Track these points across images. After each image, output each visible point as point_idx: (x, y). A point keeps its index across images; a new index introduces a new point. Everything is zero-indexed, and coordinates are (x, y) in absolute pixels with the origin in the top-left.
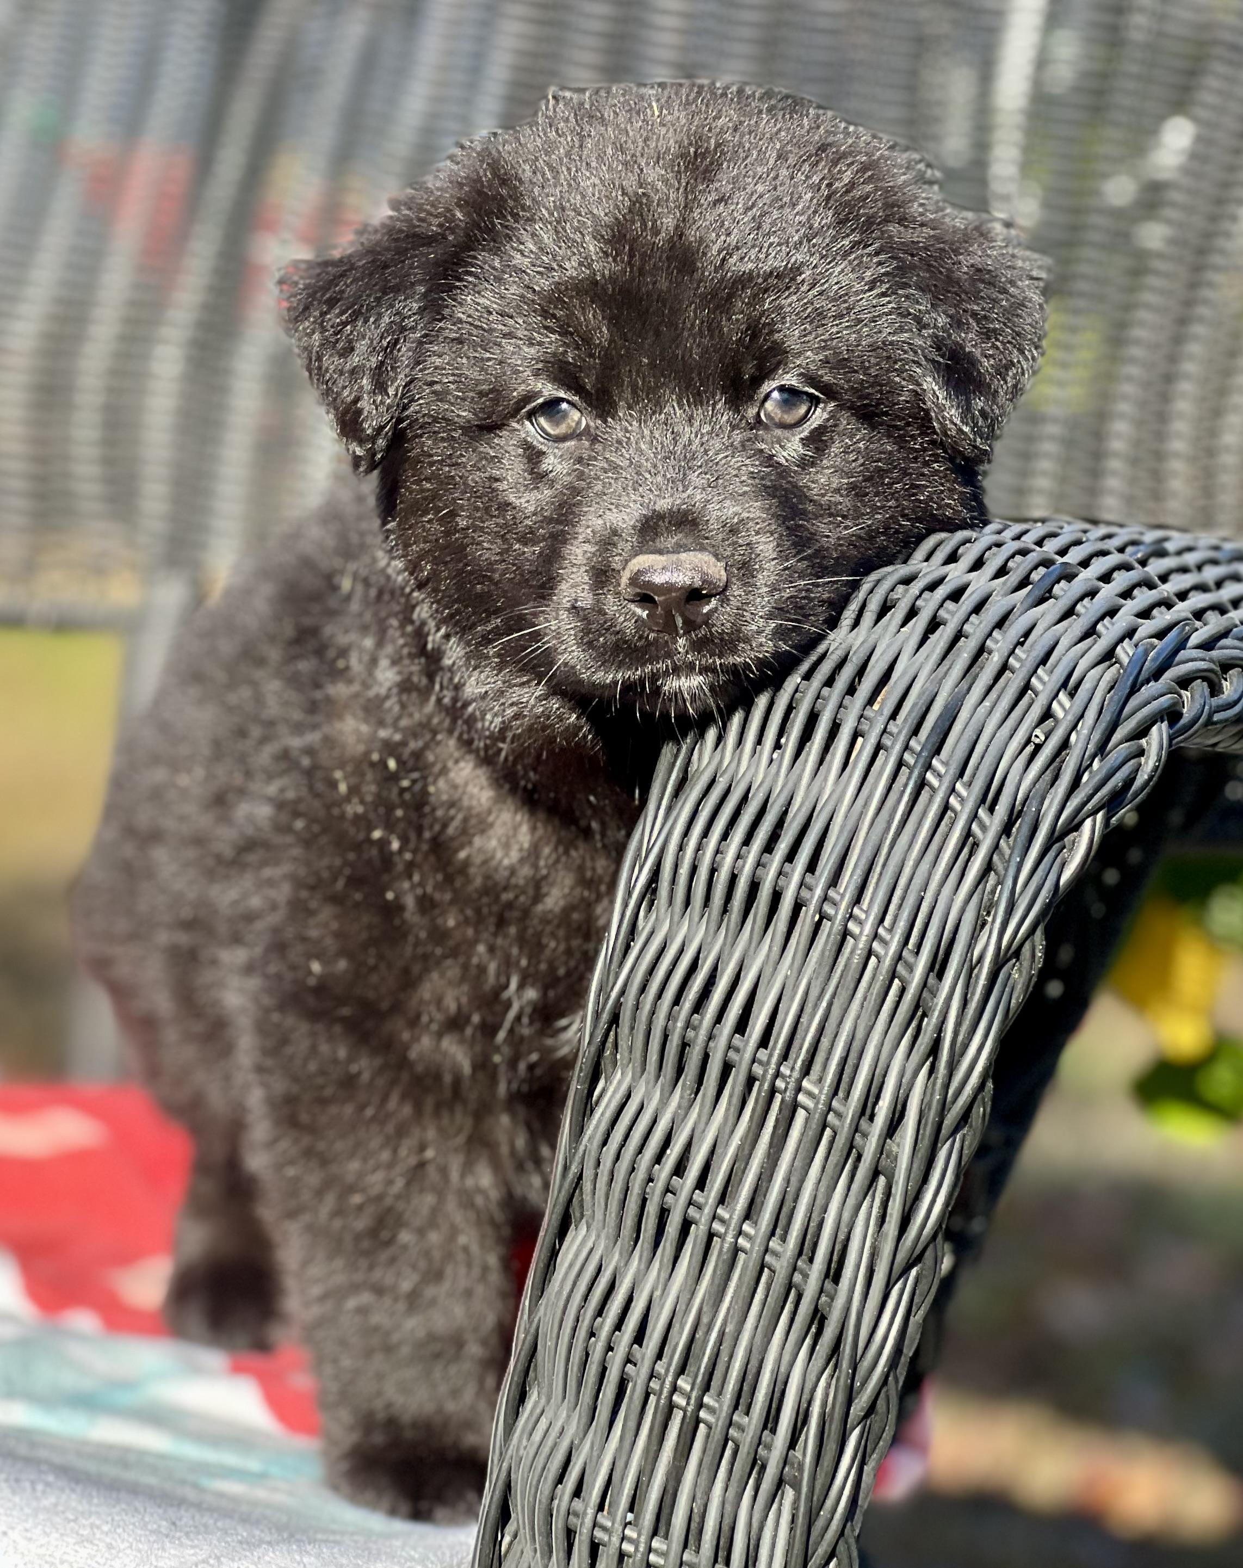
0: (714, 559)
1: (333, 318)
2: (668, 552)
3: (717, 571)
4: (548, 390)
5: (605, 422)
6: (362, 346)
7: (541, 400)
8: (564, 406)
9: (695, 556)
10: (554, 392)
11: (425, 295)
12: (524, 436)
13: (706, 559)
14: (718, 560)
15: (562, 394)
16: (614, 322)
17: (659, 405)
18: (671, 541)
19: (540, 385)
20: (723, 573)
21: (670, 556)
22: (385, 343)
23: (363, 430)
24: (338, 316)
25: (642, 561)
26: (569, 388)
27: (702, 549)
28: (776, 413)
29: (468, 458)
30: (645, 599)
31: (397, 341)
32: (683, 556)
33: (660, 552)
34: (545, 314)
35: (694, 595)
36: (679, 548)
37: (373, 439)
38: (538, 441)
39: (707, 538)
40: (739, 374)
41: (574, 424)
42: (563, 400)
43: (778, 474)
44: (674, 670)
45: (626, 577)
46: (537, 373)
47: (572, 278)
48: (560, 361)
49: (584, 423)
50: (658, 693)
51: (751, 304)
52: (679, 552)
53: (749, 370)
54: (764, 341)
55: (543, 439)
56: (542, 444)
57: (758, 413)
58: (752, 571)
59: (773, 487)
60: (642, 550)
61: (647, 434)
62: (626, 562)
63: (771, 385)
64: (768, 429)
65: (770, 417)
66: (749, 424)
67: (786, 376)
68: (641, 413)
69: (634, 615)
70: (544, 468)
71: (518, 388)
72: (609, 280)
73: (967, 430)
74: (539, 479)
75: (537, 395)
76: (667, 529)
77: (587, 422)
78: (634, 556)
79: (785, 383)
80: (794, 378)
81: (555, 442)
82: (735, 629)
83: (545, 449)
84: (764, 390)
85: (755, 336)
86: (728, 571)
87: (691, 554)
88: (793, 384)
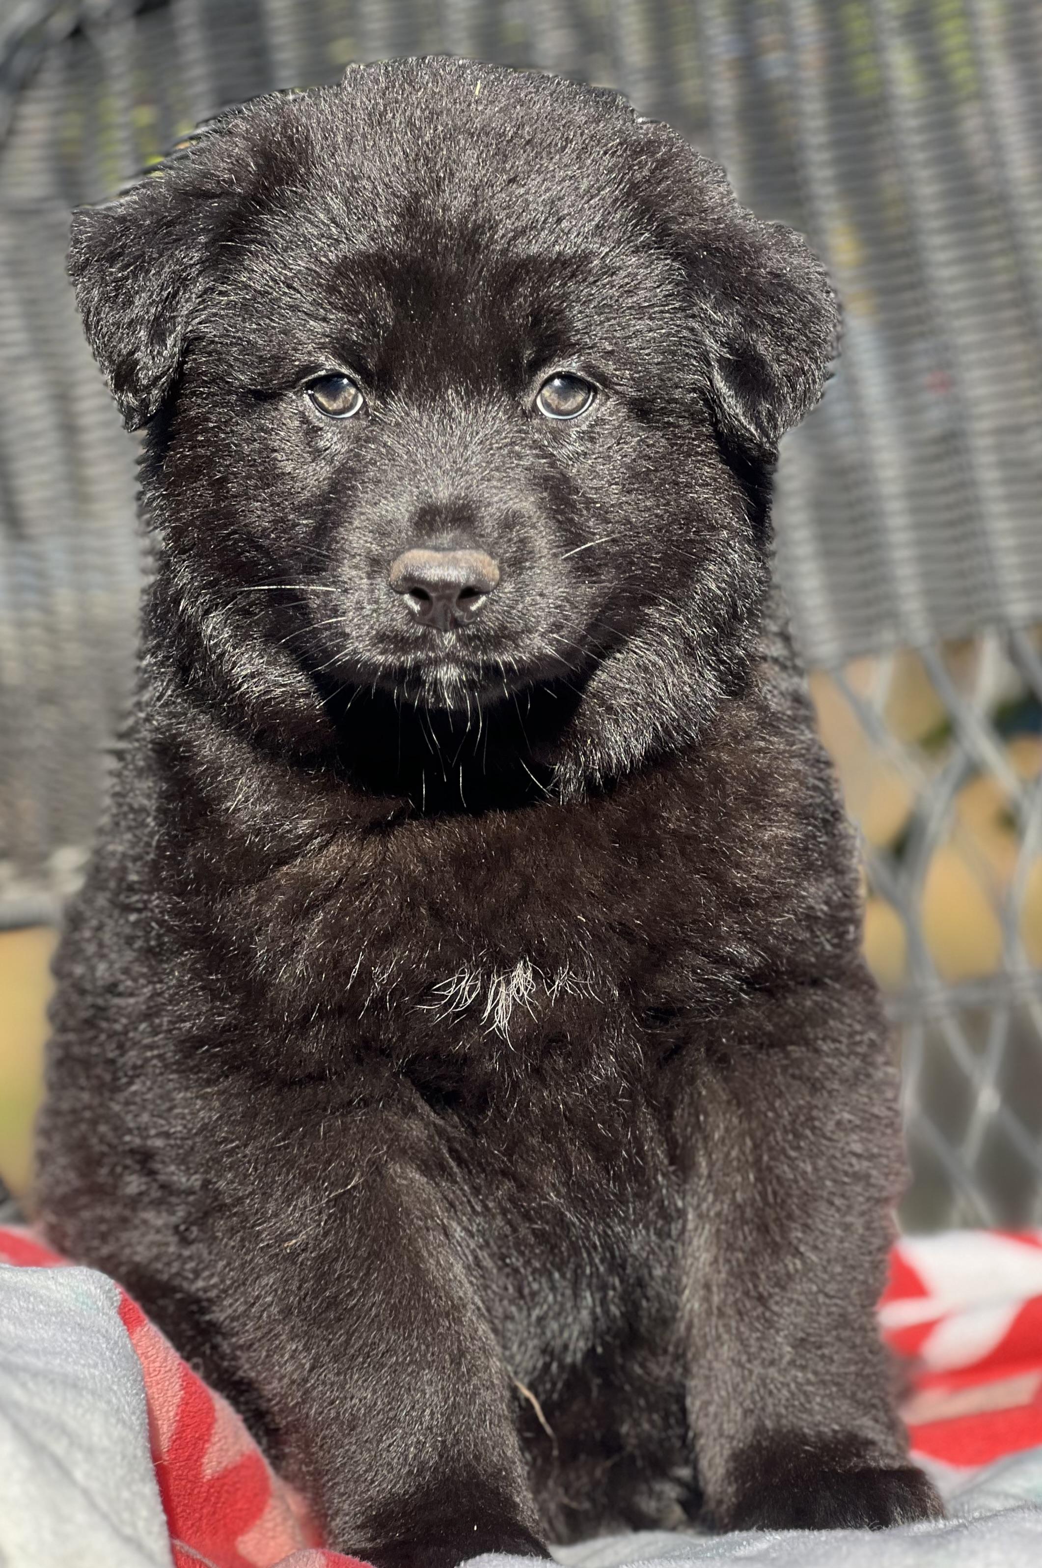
0: (489, 558)
2: (444, 549)
3: (490, 569)
4: (329, 363)
5: (385, 403)
7: (323, 373)
8: (345, 381)
9: (471, 554)
10: (337, 368)
11: (206, 246)
12: (301, 407)
13: (481, 557)
14: (493, 558)
15: (344, 370)
16: (400, 302)
17: (438, 390)
18: (447, 538)
19: (323, 358)
20: (497, 572)
21: (447, 553)
22: (165, 294)
23: (138, 379)
26: (351, 366)
27: (478, 547)
28: (552, 400)
29: (244, 427)
30: (419, 593)
31: (175, 294)
32: (459, 554)
33: (436, 549)
34: (332, 289)
35: (470, 593)
36: (456, 545)
37: (147, 389)
38: (315, 415)
39: (482, 536)
40: (518, 356)
41: (350, 398)
42: (343, 376)
43: (552, 465)
44: (436, 662)
45: (398, 569)
46: (322, 347)
47: (360, 253)
48: (345, 338)
49: (360, 400)
50: (418, 682)
51: (535, 290)
52: (454, 549)
53: (528, 354)
54: (546, 328)
55: (318, 414)
56: (319, 419)
57: (535, 400)
58: (522, 568)
59: (546, 479)
60: (413, 544)
61: (425, 420)
62: (398, 553)
63: (551, 371)
64: (542, 417)
65: (547, 405)
66: (524, 412)
67: (565, 363)
68: (421, 397)
69: (407, 607)
70: (321, 444)
71: (301, 359)
72: (398, 257)
73: (753, 430)
74: (317, 453)
75: (318, 367)
76: (443, 524)
77: (364, 402)
78: (409, 549)
79: (567, 369)
80: (572, 365)
81: (333, 419)
82: (503, 628)
83: (321, 425)
84: (543, 376)
85: (537, 322)
86: (501, 569)
87: (467, 552)
88: (573, 371)
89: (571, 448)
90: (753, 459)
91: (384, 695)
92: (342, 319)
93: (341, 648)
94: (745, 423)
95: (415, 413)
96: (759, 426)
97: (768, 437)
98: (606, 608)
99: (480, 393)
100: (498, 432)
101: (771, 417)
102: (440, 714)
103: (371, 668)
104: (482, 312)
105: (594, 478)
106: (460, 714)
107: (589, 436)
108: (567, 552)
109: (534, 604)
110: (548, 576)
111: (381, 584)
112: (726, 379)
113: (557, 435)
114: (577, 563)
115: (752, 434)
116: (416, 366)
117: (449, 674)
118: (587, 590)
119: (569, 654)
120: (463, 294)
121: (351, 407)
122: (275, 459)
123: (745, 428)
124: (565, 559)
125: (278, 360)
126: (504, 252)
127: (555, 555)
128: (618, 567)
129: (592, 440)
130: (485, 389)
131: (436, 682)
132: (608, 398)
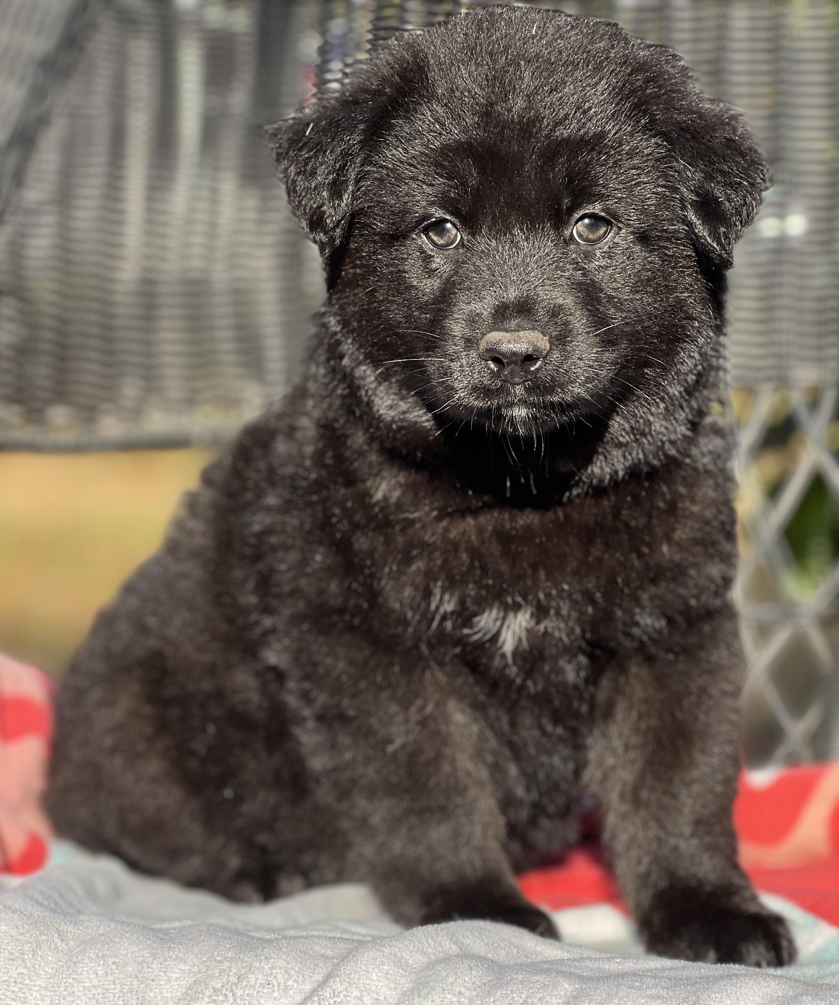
0: (541, 336)
1: (305, 154)
2: (512, 331)
3: (543, 343)
4: (439, 213)
5: (474, 237)
6: (321, 170)
7: (434, 220)
8: (449, 225)
9: (529, 334)
10: (444, 216)
11: (364, 131)
12: (420, 243)
13: (536, 335)
14: (545, 336)
15: (448, 217)
16: (482, 171)
17: (508, 229)
18: (513, 323)
19: (433, 210)
20: (548, 345)
21: (513, 333)
22: (338, 165)
23: (326, 224)
24: (308, 152)
25: (494, 336)
26: (452, 214)
27: (533, 329)
28: (584, 232)
29: (384, 257)
30: (496, 360)
31: (344, 165)
32: (522, 333)
33: (507, 331)
34: (438, 164)
35: (529, 358)
36: (519, 328)
37: (333, 229)
38: (428, 247)
39: (537, 321)
40: (560, 205)
41: (452, 237)
42: (447, 221)
43: (584, 275)
44: (511, 405)
45: (483, 345)
46: (432, 204)
47: (457, 141)
48: (446, 196)
49: (459, 237)
50: (500, 417)
51: (569, 160)
52: (519, 331)
53: (566, 202)
54: (577, 185)
55: (432, 247)
56: (432, 250)
57: (572, 231)
58: (565, 342)
59: (580, 284)
60: (494, 328)
61: (500, 248)
62: (484, 335)
63: (581, 213)
64: (578, 244)
65: (580, 236)
66: (565, 240)
67: (590, 207)
68: (497, 233)
69: (489, 368)
70: (434, 266)
71: (419, 211)
72: (480, 144)
73: (715, 245)
74: (431, 273)
75: (431, 216)
76: (511, 314)
77: (461, 237)
78: (489, 332)
79: (592, 211)
80: (596, 208)
81: (441, 249)
82: (553, 380)
83: (433, 254)
84: (577, 216)
85: (571, 181)
86: (550, 342)
87: (527, 332)
88: (597, 212)
89: (597, 263)
90: (715, 265)
91: (479, 427)
92: (444, 183)
93: (449, 397)
94: (710, 242)
95: (494, 243)
96: (719, 243)
97: (725, 250)
98: (623, 367)
99: (536, 230)
100: (547, 255)
101: (726, 237)
102: (516, 438)
103: (469, 409)
104: (535, 177)
105: (613, 282)
106: (528, 439)
107: (609, 255)
108: (596, 331)
109: (574, 364)
110: (583, 346)
111: (474, 354)
112: (696, 213)
113: (588, 256)
114: (603, 338)
115: (715, 248)
116: (494, 214)
117: (520, 412)
118: (609, 356)
119: (598, 397)
120: (523, 165)
121: (453, 243)
122: (405, 277)
123: (710, 244)
124: (595, 336)
125: (404, 212)
126: (547, 137)
127: (588, 333)
128: (630, 341)
129: (610, 258)
130: (539, 227)
131: (512, 418)
132: (620, 229)
